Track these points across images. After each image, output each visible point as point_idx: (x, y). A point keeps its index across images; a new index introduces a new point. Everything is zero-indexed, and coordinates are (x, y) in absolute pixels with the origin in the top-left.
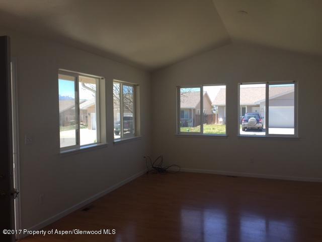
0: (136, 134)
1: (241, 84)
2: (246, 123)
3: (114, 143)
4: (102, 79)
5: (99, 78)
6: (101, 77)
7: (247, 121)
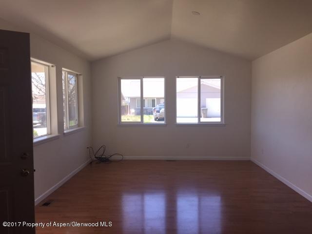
0: (79, 125)
1: (178, 77)
2: (159, 114)
3: (64, 134)
4: (52, 66)
5: (49, 66)
6: (50, 65)
7: (158, 112)
